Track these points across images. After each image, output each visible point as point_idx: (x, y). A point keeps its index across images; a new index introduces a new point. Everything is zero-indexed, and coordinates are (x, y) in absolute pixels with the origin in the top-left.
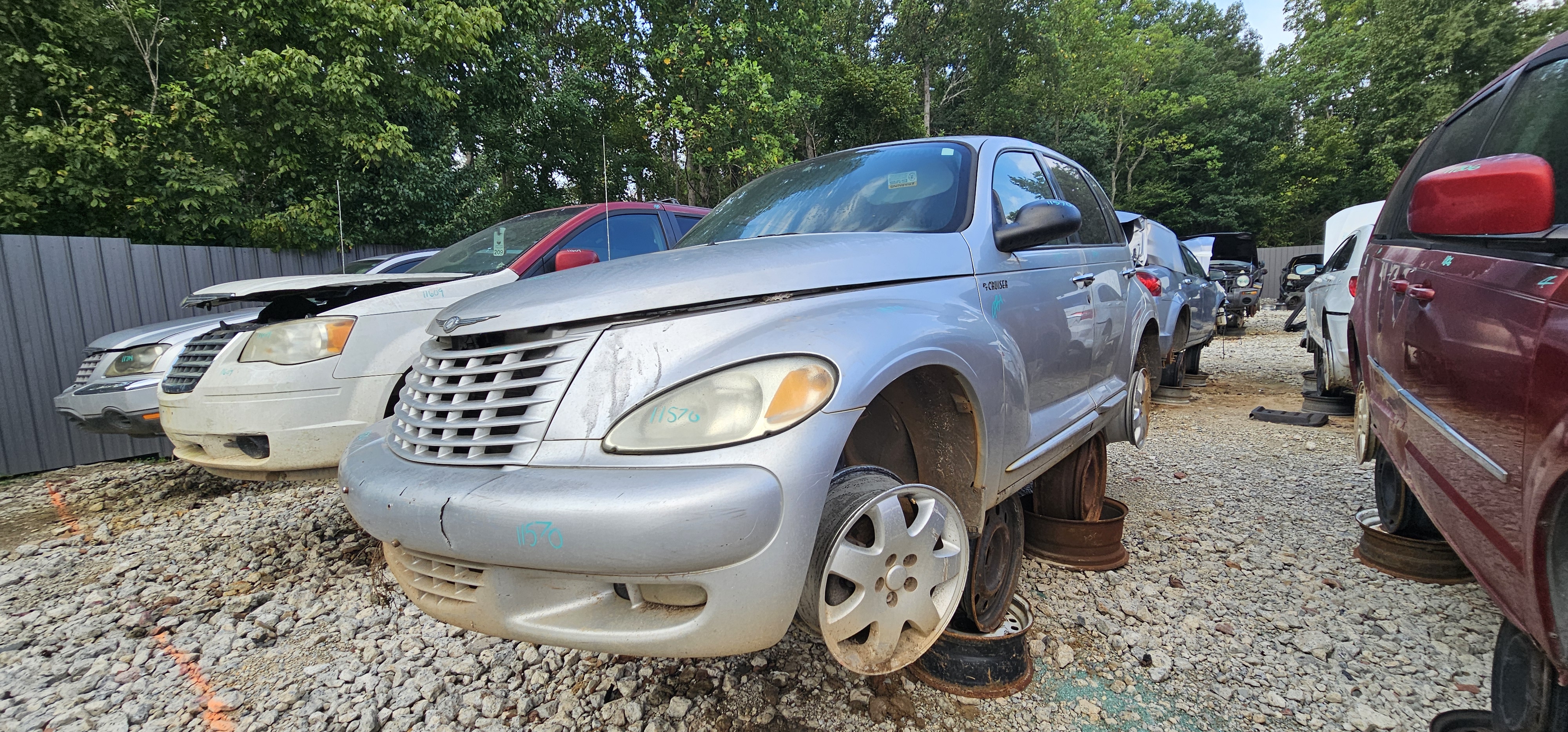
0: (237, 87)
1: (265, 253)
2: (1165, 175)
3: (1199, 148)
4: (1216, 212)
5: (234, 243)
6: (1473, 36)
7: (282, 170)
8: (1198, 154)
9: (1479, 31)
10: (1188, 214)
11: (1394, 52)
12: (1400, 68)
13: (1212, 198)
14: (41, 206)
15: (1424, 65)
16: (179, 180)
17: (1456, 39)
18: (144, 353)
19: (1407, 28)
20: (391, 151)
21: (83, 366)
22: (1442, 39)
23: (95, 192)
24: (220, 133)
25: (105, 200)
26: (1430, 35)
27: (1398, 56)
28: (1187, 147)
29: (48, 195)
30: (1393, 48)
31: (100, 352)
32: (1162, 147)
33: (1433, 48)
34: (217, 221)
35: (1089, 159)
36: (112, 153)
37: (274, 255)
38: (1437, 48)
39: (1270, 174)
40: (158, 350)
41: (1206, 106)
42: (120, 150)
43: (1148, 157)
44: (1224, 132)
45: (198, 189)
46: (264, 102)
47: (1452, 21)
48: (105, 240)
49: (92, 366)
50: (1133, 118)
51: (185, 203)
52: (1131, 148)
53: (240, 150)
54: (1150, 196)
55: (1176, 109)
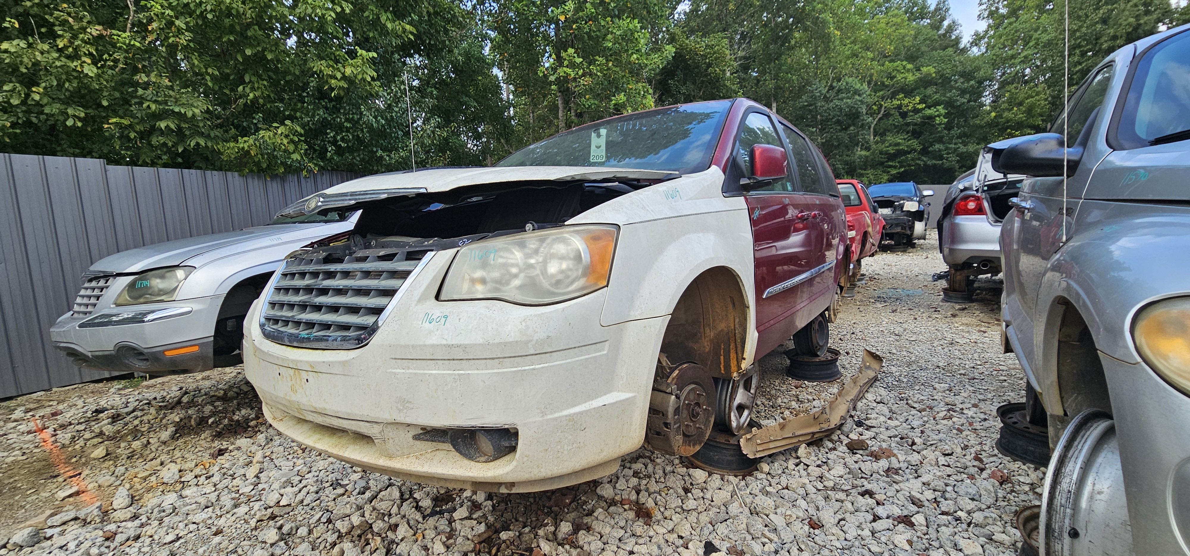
0: (211, 10)
1: (233, 177)
2: (899, 129)
3: (929, 107)
4: (941, 158)
5: (204, 166)
6: (1142, 22)
7: (251, 96)
8: (928, 112)
9: (1146, 18)
10: (919, 159)
11: (1078, 34)
12: (1082, 46)
13: (937, 146)
14: (14, 125)
15: (1102, 44)
16: (155, 102)
17: (1128, 24)
18: (162, 277)
19: (1087, 16)
20: (360, 77)
21: (83, 292)
22: (1114, 25)
23: (70, 111)
24: (193, 57)
25: (80, 119)
26: (1104, 21)
27: (1080, 37)
28: (920, 106)
29: (20, 115)
30: (1077, 30)
31: (107, 276)
32: (900, 107)
33: (1109, 31)
34: (193, 144)
35: (854, 114)
36: (90, 70)
37: (241, 179)
38: (1111, 31)
39: (982, 127)
40: (180, 274)
41: (934, 75)
42: (98, 68)
43: (887, 115)
44: (948, 95)
45: (177, 110)
46: (238, 28)
47: (1123, 11)
48: (80, 160)
49: (97, 292)
50: (876, 84)
51: (163, 125)
52: (875, 107)
53: (212, 76)
54: (890, 145)
55: (911, 78)
